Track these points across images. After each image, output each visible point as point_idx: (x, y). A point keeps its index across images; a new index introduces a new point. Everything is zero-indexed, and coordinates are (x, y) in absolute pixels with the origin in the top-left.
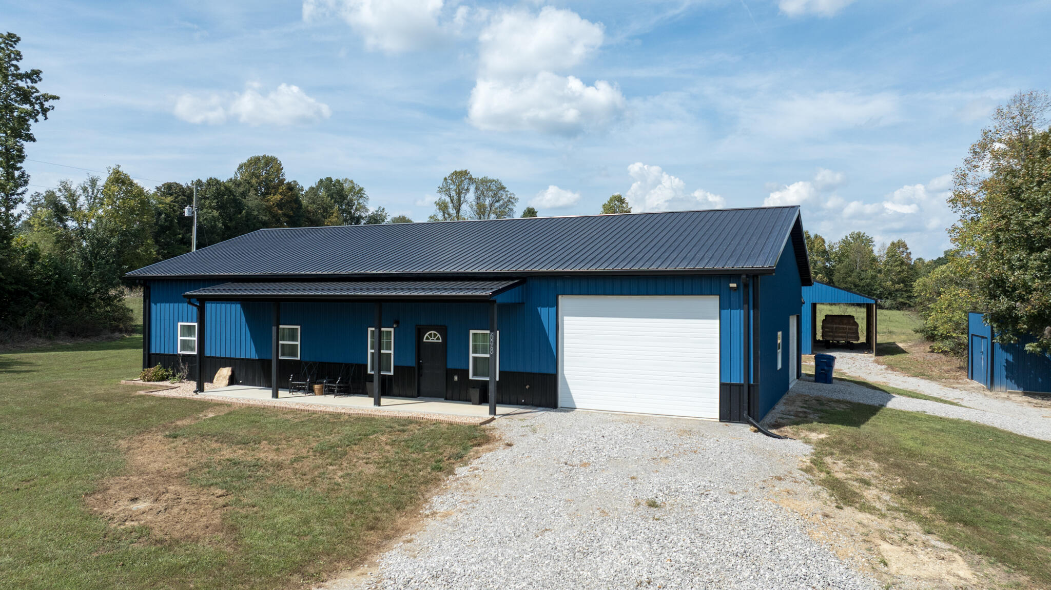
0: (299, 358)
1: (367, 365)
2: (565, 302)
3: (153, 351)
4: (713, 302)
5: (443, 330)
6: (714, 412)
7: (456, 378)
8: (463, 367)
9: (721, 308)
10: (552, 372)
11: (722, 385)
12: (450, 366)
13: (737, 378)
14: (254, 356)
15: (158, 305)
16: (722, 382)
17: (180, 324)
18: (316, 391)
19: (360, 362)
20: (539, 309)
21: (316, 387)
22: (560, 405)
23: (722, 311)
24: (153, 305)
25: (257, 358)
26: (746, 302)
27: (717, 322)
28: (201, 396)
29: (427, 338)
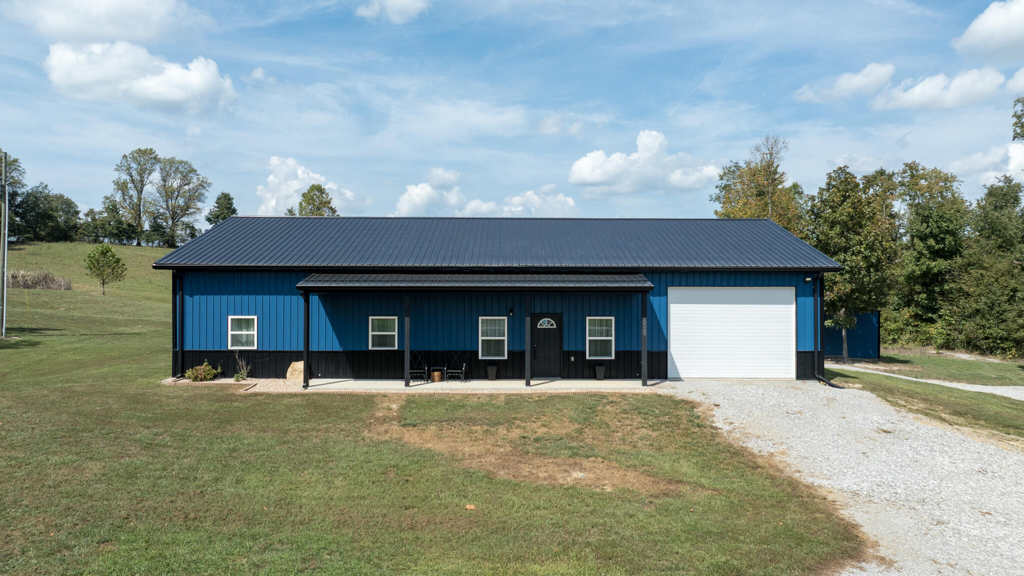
0: (396, 348)
1: (478, 351)
2: (672, 292)
3: (188, 347)
4: (791, 292)
5: (558, 318)
6: (792, 373)
7: (572, 359)
8: (579, 349)
9: (797, 296)
10: (662, 349)
11: (799, 354)
12: (566, 349)
13: (810, 347)
14: (337, 347)
15: (196, 297)
16: (799, 350)
17: (230, 317)
18: (436, 378)
19: (468, 348)
20: (651, 298)
21: (436, 374)
22: (669, 376)
23: (798, 298)
24: (188, 299)
25: (341, 350)
26: (814, 291)
27: (793, 307)
28: (309, 390)
29: (541, 325)
